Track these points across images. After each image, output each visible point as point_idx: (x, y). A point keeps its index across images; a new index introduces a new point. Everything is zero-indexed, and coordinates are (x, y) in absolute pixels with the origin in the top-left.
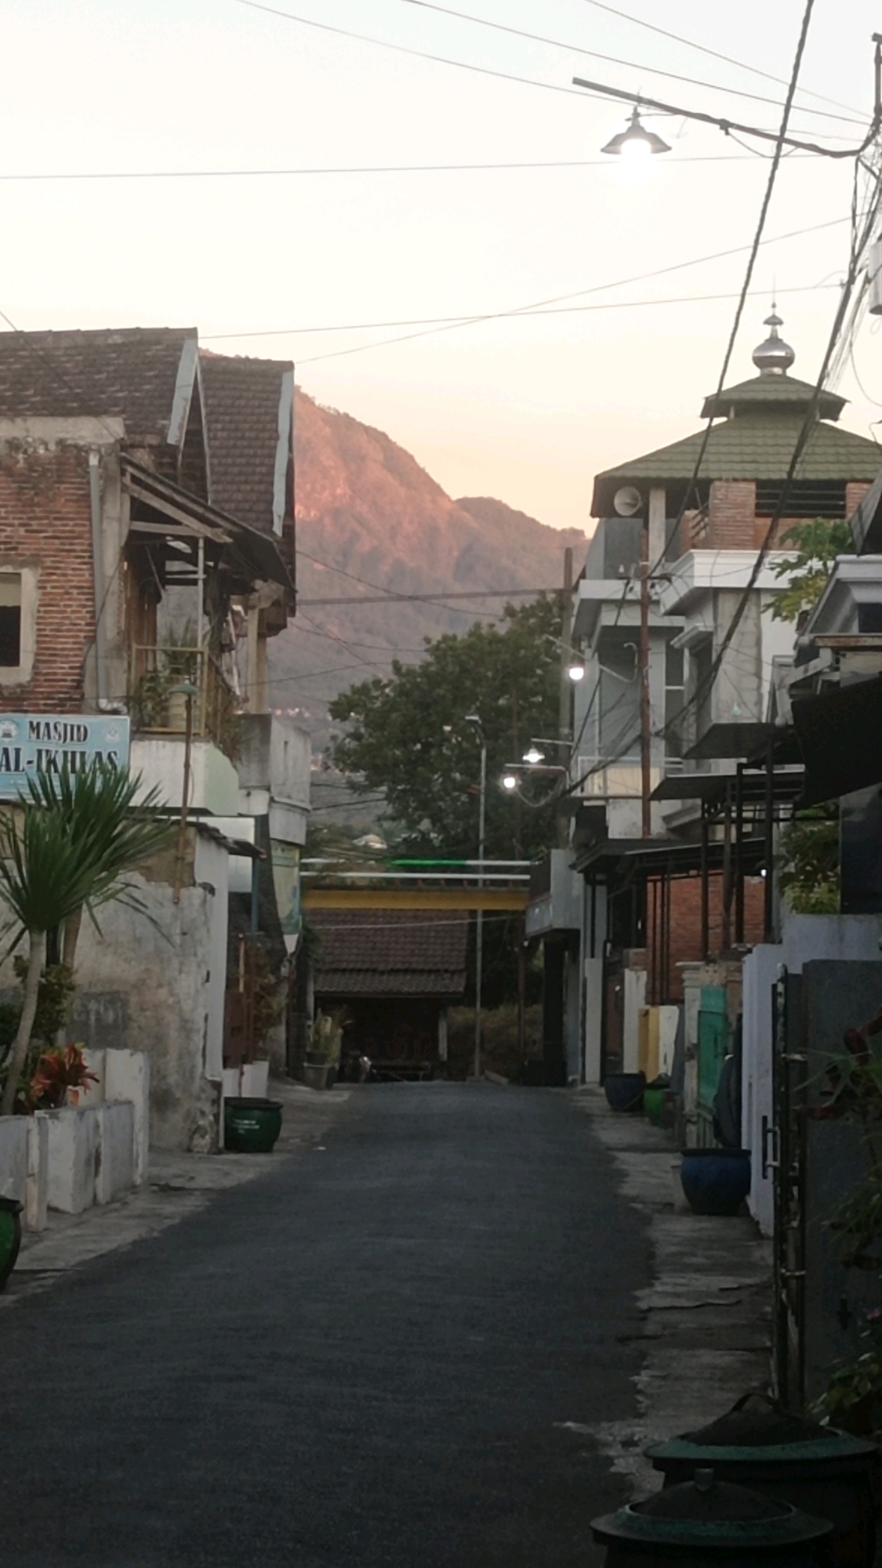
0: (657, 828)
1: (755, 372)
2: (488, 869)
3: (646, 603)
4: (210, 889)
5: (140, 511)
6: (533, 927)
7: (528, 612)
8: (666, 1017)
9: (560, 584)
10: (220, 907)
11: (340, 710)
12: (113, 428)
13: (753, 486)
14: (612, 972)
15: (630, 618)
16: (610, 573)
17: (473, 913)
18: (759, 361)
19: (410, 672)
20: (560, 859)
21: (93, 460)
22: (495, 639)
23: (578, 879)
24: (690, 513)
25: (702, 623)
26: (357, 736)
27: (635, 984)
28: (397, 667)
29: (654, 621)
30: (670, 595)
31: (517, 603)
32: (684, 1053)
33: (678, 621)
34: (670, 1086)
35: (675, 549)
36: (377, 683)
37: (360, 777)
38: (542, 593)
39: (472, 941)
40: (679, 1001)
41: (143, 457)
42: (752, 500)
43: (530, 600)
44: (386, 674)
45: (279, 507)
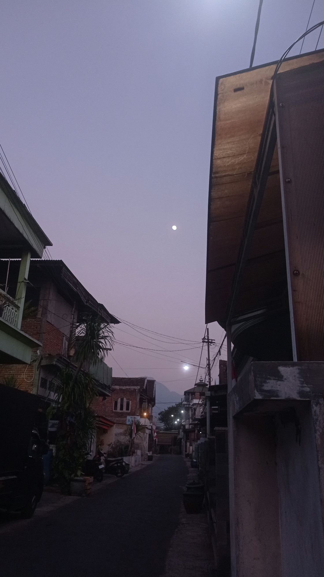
0: (190, 427)
1: (200, 381)
2: (174, 431)
3: (189, 404)
4: (147, 434)
5: (141, 395)
6: (178, 438)
7: (178, 404)
8: (191, 447)
9: (181, 402)
10: (148, 435)
11: (159, 414)
12: (139, 387)
13: (199, 393)
14: (186, 443)
15: (188, 406)
16: (186, 401)
17: (172, 436)
18: (200, 380)
19: (166, 411)
20: (181, 430)
21: (137, 390)
22: (174, 407)
23: (183, 433)
24: (193, 395)
25: (195, 407)
26: (161, 417)
27: (188, 444)
28: (165, 410)
29: (190, 406)
30: (191, 404)
31: (177, 404)
32: (193, 451)
33: (192, 406)
34: (191, 454)
35: (192, 399)
36: (163, 412)
37: (161, 421)
38: (179, 403)
39: (172, 439)
40: (192, 446)
41: (141, 390)
42: (199, 395)
43: (178, 403)
44: (164, 411)
45: (154, 395)
